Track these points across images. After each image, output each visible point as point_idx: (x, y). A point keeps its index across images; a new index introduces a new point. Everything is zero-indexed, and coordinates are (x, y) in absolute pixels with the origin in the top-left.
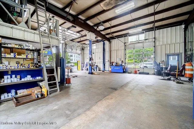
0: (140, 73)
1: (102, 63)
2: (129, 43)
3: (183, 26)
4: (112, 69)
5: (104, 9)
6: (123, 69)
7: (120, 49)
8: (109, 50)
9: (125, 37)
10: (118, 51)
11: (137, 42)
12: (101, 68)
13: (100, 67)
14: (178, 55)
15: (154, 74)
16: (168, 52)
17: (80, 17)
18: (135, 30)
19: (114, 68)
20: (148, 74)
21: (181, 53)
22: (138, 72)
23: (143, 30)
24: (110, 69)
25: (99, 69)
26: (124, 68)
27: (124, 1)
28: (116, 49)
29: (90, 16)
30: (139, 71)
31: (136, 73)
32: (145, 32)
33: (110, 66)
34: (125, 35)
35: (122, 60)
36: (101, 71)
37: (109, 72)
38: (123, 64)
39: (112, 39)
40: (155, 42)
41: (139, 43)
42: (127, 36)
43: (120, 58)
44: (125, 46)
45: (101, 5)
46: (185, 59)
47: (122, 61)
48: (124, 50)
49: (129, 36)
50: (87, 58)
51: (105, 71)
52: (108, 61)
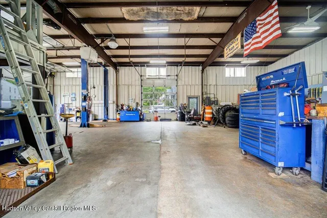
0: (161, 120)
1: (103, 105)
2: (147, 77)
3: (201, 67)
4: (121, 116)
5: (125, 17)
6: (140, 116)
7: (133, 83)
8: (115, 83)
9: (141, 66)
10: (130, 87)
11: (157, 77)
12: (97, 116)
13: (96, 113)
14: (197, 98)
15: (177, 120)
16: (189, 94)
17: (72, 10)
18: (158, 60)
19: (125, 114)
20: (170, 120)
21: (199, 96)
22: (159, 119)
23: (167, 63)
24: (118, 117)
25: (95, 117)
26: (141, 113)
27: (156, 20)
28: (127, 83)
29: (92, 17)
30: (160, 117)
31: (156, 120)
32: (168, 66)
33: (117, 111)
34: (142, 64)
35: (137, 101)
36: (102, 121)
37: (115, 121)
38: (139, 108)
39: (120, 66)
40: (177, 80)
41: (160, 78)
42: (145, 66)
43: (134, 97)
44: (142, 80)
45: (123, 9)
46: (202, 102)
47: (137, 104)
48: (140, 86)
49: (147, 66)
50: (62, 94)
51: (109, 121)
52: (114, 102)
